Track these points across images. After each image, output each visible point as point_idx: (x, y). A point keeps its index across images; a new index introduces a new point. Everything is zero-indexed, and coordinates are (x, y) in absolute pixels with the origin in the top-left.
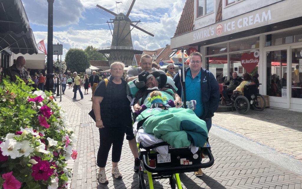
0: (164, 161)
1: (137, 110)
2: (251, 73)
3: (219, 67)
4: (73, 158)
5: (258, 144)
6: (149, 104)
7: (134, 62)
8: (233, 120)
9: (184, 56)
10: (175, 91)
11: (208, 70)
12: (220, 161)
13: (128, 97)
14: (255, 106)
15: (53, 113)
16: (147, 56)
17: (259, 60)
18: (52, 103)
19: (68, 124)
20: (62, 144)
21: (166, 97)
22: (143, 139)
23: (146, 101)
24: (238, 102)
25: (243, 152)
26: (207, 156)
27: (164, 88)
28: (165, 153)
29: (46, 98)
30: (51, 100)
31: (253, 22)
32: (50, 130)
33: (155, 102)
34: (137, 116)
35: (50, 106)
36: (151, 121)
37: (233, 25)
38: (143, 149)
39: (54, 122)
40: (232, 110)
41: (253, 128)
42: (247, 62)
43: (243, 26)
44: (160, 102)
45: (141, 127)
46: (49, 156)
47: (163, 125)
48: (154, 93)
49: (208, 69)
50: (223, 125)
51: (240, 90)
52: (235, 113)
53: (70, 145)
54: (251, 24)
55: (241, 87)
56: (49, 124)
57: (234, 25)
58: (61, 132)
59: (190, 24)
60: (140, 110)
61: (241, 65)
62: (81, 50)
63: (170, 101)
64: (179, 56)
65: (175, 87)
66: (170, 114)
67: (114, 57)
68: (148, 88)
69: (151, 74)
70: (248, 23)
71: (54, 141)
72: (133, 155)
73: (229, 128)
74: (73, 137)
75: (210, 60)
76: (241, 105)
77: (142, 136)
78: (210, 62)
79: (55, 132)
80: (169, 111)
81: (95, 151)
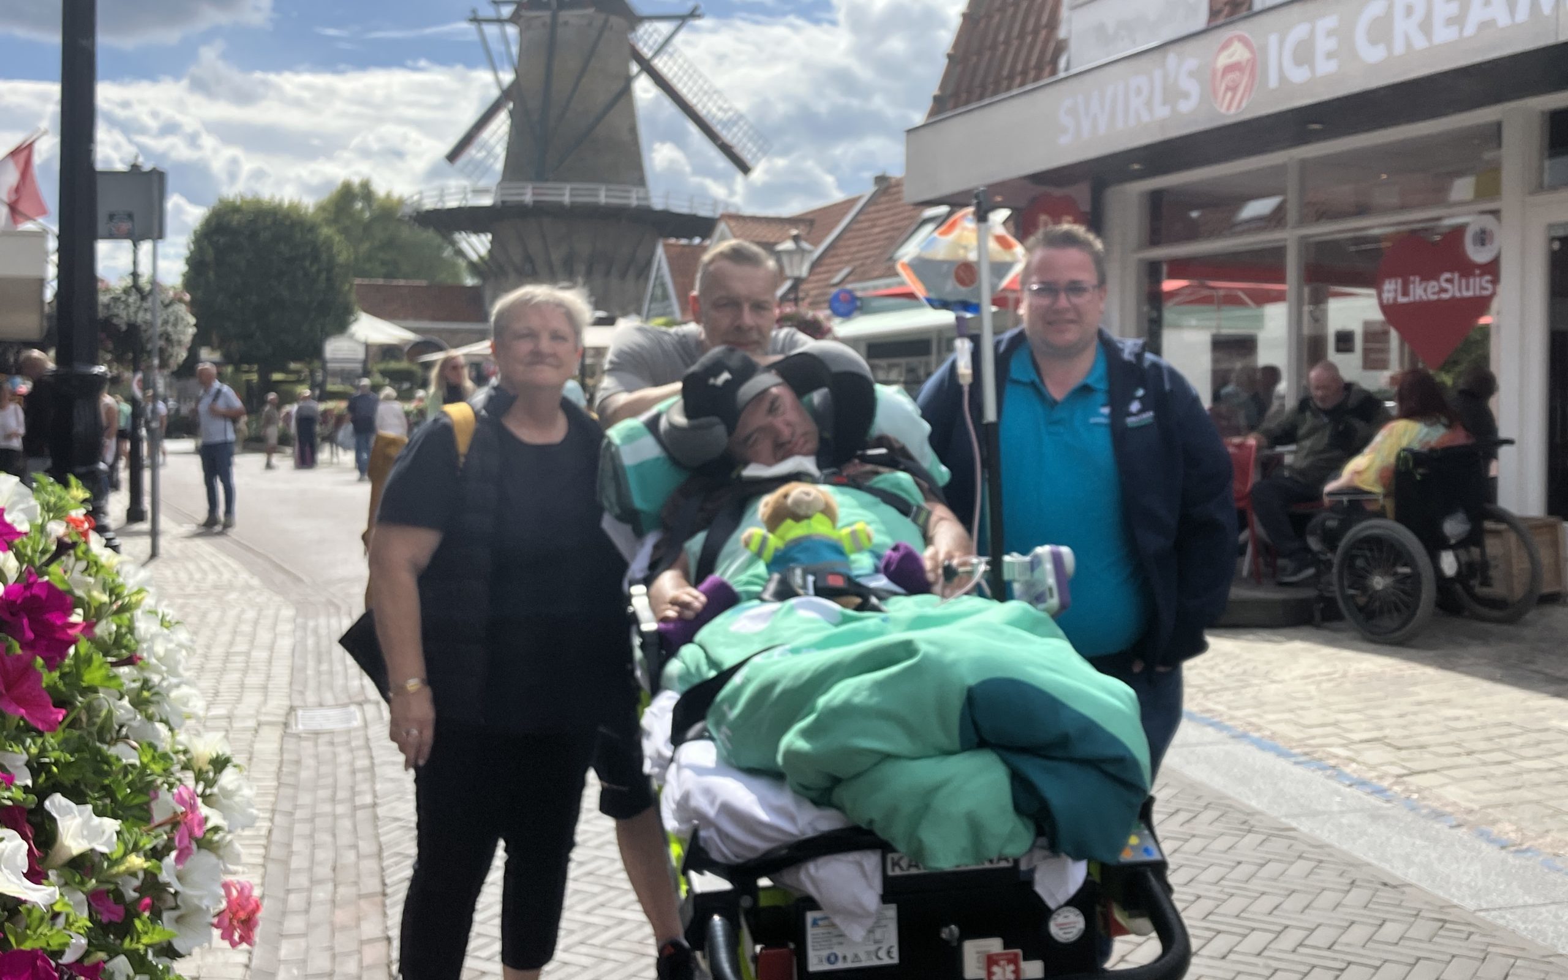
0: (850, 957)
1: (672, 613)
2: (1448, 365)
3: (1233, 323)
4: (227, 935)
5: (1484, 846)
6: (751, 571)
7: (659, 292)
8: (1325, 686)
9: (993, 245)
10: (931, 491)
11: (1157, 351)
12: (1232, 957)
13: (608, 524)
14: (1469, 590)
15: (89, 626)
16: (737, 255)
17: (1495, 281)
18: (82, 565)
19: (197, 705)
20: (147, 843)
21: (870, 529)
22: (711, 812)
23: (734, 555)
24: (1360, 563)
25: (1385, 895)
26: (1145, 923)
27: (855, 468)
28: (860, 905)
29: (42, 529)
30: (75, 538)
31: (1458, 20)
32: (64, 745)
33: (794, 560)
34: (671, 651)
35: (64, 581)
36: (766, 689)
37: (1324, 44)
38: (709, 875)
39: (93, 690)
40: (1318, 615)
41: (1453, 737)
42: (1421, 291)
43: (1389, 47)
44: (831, 557)
45: (698, 727)
46: (61, 920)
47: (845, 712)
48: (786, 496)
49: (1154, 344)
50: (1254, 720)
51: (1371, 484)
52: (1338, 636)
53: (205, 844)
54: (1444, 35)
55: (1378, 464)
56: (63, 703)
57: (1331, 44)
58: (145, 760)
59: (1036, 32)
60: (689, 614)
61: (1378, 316)
62: (294, 208)
63: (896, 556)
64: (957, 245)
65: (928, 459)
66: (896, 636)
67: (517, 258)
68: (746, 464)
69: (770, 368)
70: (1426, 26)
71: (96, 820)
72: (643, 917)
73: (1297, 735)
74: (227, 794)
75: (1172, 276)
76: (1379, 582)
77: (708, 792)
78: (1172, 294)
79: (106, 760)
80: (885, 620)
81: (384, 895)
